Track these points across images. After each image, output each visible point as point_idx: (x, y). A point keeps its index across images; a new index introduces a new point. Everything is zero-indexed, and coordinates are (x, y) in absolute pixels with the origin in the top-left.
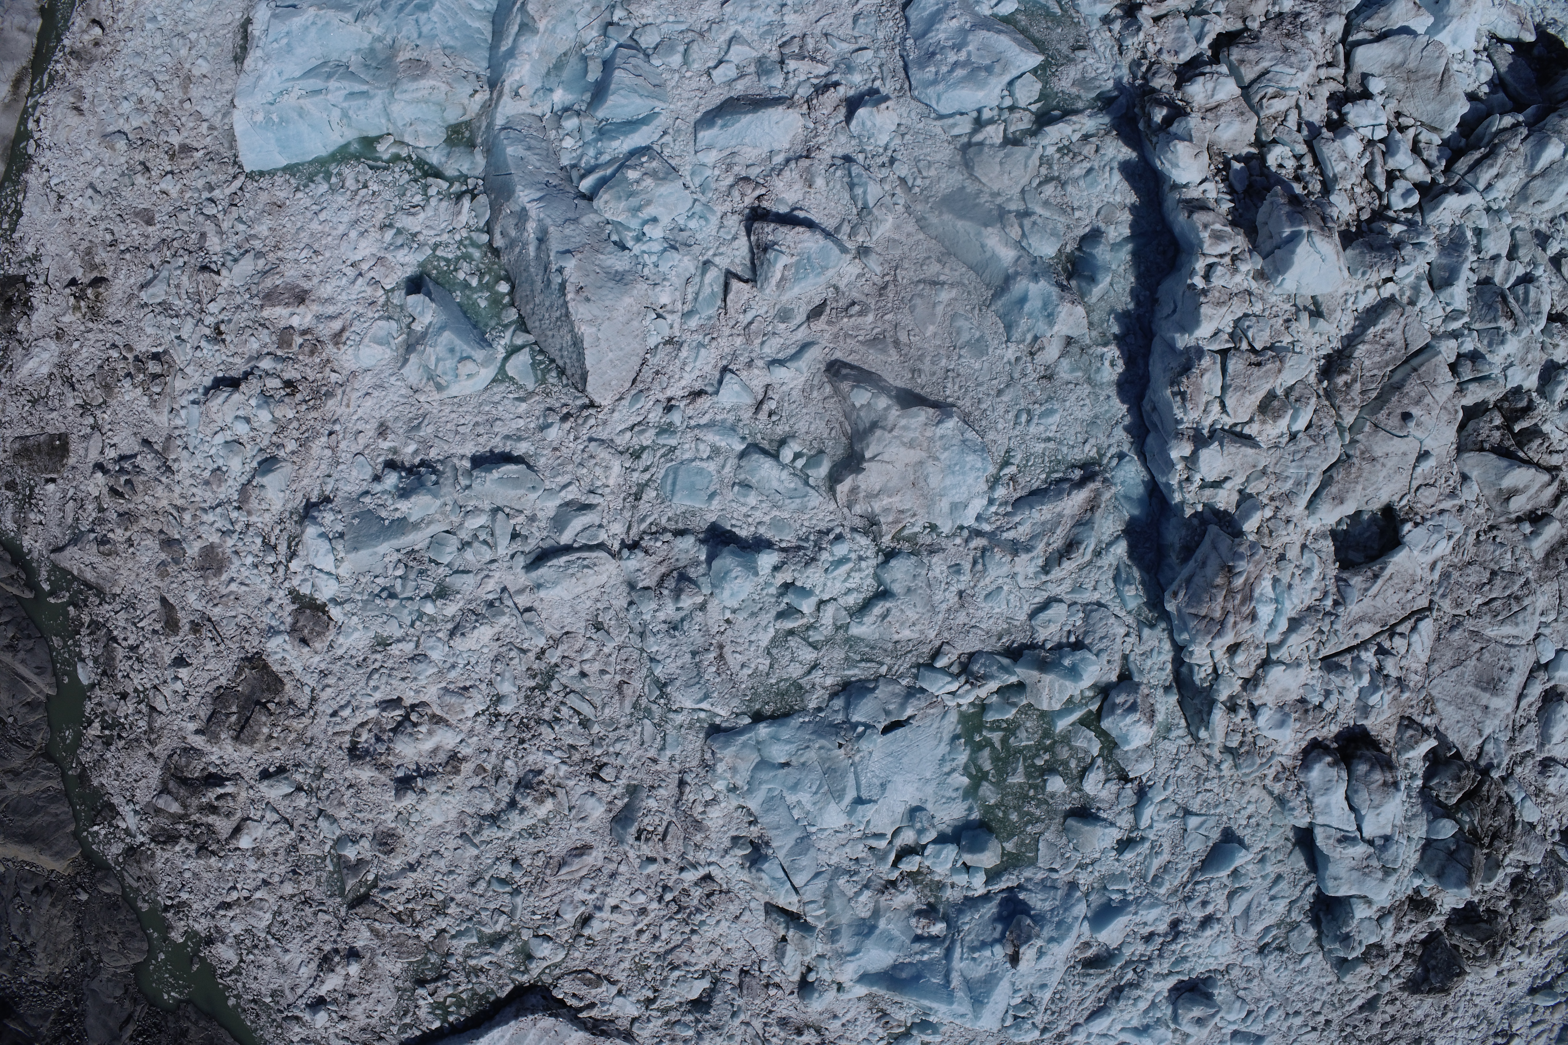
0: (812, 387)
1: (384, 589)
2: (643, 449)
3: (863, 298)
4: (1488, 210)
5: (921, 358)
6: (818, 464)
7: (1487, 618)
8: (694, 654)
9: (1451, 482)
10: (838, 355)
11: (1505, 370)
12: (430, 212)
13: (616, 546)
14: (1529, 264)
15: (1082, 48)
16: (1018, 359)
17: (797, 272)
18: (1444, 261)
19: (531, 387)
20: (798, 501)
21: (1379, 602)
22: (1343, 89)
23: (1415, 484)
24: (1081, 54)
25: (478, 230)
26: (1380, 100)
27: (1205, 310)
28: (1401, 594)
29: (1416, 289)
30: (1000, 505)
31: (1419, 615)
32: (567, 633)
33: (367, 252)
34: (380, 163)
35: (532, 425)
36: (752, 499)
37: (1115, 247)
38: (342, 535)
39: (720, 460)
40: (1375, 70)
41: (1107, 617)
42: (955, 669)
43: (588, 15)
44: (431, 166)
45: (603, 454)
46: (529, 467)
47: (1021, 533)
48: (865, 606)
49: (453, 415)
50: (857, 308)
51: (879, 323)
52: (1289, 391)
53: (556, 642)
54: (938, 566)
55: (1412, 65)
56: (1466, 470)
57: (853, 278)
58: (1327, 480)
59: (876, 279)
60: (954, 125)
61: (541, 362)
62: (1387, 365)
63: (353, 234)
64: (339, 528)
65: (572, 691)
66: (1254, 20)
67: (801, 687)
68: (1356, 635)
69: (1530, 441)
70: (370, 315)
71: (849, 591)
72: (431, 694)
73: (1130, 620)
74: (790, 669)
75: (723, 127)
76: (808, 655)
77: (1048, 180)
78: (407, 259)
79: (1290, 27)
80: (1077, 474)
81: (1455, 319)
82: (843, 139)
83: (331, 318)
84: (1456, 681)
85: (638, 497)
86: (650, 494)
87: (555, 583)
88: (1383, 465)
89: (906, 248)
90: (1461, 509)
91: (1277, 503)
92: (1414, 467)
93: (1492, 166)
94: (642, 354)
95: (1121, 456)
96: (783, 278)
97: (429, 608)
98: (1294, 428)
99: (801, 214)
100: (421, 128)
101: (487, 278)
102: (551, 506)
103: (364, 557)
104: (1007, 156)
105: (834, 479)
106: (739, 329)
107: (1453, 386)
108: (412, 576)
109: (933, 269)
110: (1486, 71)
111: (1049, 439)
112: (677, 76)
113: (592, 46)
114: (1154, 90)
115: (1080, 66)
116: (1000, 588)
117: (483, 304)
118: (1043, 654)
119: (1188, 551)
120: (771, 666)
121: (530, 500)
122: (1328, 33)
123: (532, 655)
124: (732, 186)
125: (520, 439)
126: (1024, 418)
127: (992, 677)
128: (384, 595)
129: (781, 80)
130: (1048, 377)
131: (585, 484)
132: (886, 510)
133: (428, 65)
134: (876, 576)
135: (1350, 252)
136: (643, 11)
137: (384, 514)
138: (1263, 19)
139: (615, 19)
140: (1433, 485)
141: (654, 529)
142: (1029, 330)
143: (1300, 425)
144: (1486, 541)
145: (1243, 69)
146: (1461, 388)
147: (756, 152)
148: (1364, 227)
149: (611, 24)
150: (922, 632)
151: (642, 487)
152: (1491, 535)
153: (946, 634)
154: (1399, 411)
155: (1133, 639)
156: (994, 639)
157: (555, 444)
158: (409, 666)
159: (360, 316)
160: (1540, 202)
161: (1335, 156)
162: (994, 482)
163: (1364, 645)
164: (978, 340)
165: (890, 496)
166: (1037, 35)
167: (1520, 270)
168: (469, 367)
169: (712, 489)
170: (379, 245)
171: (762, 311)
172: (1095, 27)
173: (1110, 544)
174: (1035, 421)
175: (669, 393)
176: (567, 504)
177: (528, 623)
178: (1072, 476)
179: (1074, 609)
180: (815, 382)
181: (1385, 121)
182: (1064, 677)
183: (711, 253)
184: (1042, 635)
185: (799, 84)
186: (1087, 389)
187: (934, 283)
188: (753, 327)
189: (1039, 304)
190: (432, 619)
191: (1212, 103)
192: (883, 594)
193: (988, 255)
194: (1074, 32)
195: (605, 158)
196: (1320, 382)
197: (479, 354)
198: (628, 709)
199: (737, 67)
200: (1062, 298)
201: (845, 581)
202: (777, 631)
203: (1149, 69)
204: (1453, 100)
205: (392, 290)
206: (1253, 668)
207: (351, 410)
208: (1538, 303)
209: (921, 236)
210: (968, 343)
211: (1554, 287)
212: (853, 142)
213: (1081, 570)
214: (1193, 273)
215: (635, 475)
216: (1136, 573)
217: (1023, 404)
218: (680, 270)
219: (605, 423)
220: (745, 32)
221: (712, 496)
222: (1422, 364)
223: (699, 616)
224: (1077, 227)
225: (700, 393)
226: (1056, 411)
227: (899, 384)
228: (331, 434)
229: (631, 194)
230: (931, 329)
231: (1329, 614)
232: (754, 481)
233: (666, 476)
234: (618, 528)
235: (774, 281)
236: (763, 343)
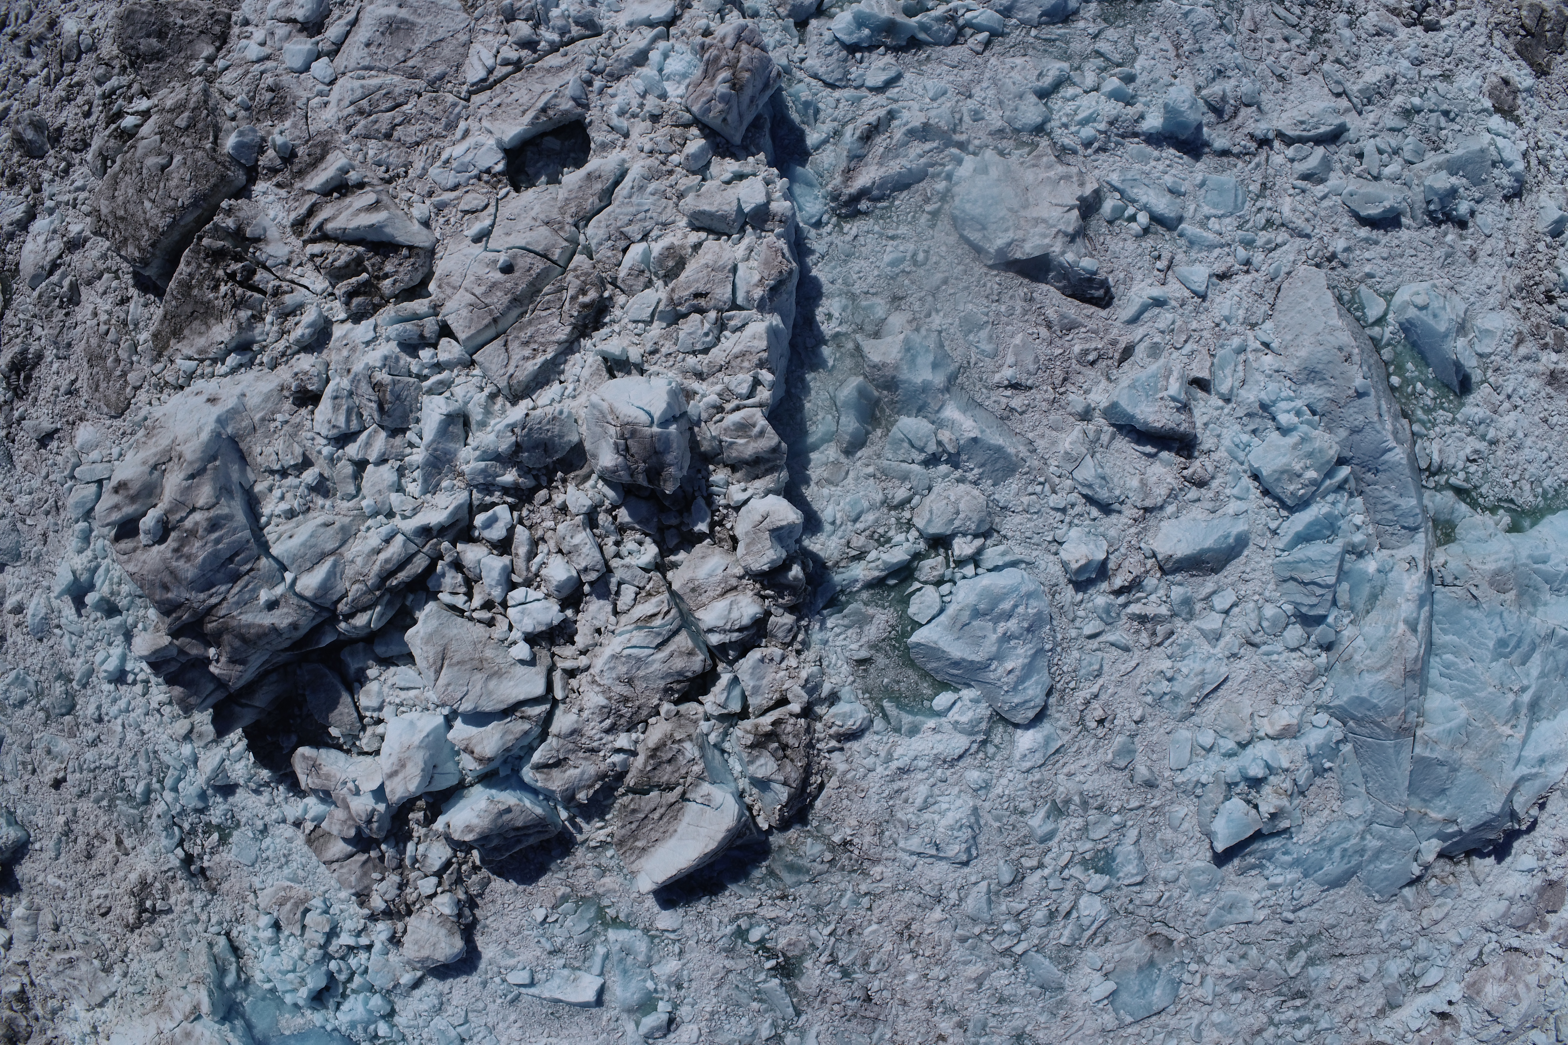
0: (1124, 283)
1: (1453, 120)
2: (1264, 228)
3: (1083, 369)
4: (390, 515)
5: (1025, 312)
6: (1115, 209)
7: (397, 91)
8: (1201, 51)
9: (442, 220)
10: (1103, 313)
11: (375, 339)
12: (1462, 455)
13: (1277, 144)
14: (339, 459)
15: (861, 662)
16: (929, 315)
17: (1156, 384)
18: (452, 446)
19: (1363, 287)
20: (1129, 177)
21: (538, 88)
22: (555, 649)
23: (491, 209)
24: (864, 654)
25: (1421, 436)
26: (516, 635)
27: (764, 344)
28: (509, 100)
29: (488, 412)
30: (939, 174)
31: (482, 86)
32: (1305, 74)
33: (1506, 418)
34: (1506, 505)
35: (1358, 252)
36: (1168, 180)
37: (827, 439)
38: (1494, 164)
39: (1198, 216)
40: (521, 670)
41: (826, 73)
42: (969, 31)
43: (1355, 650)
44: (1464, 501)
45: (1300, 223)
46: (1356, 215)
47: (917, 148)
48: (1057, 86)
49: (1421, 264)
50: (1091, 358)
51: (1067, 344)
52: (649, 284)
53: (1313, 67)
54: (995, 118)
55: (478, 677)
56: (425, 231)
57: (1094, 389)
58: (607, 196)
59: (1073, 389)
60: (1003, 554)
61: (1357, 309)
62: (530, 322)
63: (1520, 434)
64: (1496, 172)
65: (1294, 26)
66: (668, 712)
67: (1105, 20)
68: (566, 55)
69: (347, 265)
70: (1498, 358)
71: (1073, 98)
72: (1403, 33)
73: (799, 74)
74: (1116, 36)
75: (1227, 536)
76: (1102, 46)
77: (901, 505)
78: (1475, 410)
79: (624, 710)
80: (863, 205)
81: (441, 382)
82: (1112, 533)
83: (1527, 358)
84: (437, 27)
85: (1264, 185)
86: (1255, 188)
87: (1325, 110)
88: (535, 219)
89: (1045, 422)
90: (430, 194)
91: (664, 168)
92: (493, 225)
93: (387, 561)
94: (1276, 314)
95: (818, 224)
96: (1167, 378)
97: (1416, 101)
98: (644, 245)
99: (1149, 449)
100: (1482, 533)
101: (1410, 389)
102: (1335, 180)
103: (1474, 145)
104: (951, 521)
105: (1097, 197)
106: (1196, 335)
107: (444, 311)
108: (1432, 129)
109: (1018, 401)
110: (367, 698)
111: (893, 238)
112: (1267, 594)
113: (1346, 621)
114: (790, 609)
115: (864, 640)
116: (933, 100)
117: (1410, 365)
118: (888, 41)
119: (756, 125)
120: (1133, 38)
121: (1352, 185)
122: (575, 710)
123: (1330, 58)
124: (1213, 478)
125: (1366, 240)
126: (921, 256)
127: (938, 19)
128: (1452, 115)
129: (1172, 595)
130: (896, 300)
131: (1309, 200)
132: (1049, 167)
133: (1491, 584)
134: (1051, 110)
135: (575, 438)
136: (1301, 664)
137: (1464, 180)
138: (652, 720)
139: (1324, 655)
140: (466, 212)
141: (1247, 158)
142: (925, 337)
143: (636, 250)
144: (397, 167)
145: (690, 644)
146: (435, 309)
147: (1191, 515)
148: (544, 481)
149: (1328, 647)
150: (1003, 63)
151: (1260, 195)
152: (391, 173)
153: (979, 60)
154: (517, 274)
155: (796, 58)
156: (934, 56)
157: (1337, 235)
158: (1424, 57)
159: (1506, 358)
160: (327, 525)
161: (585, 550)
162: (945, 196)
163: (554, 48)
164: (970, 332)
165: (1049, 178)
166: (910, 672)
167: (352, 450)
168: (1420, 300)
169: (1203, 191)
170: (1498, 425)
171: (1176, 354)
172: (847, 688)
173: (825, 141)
174: (909, 255)
175: (1249, 278)
176: (1322, 181)
177: (1338, 82)
178: (869, 204)
179: (858, 82)
180: (1122, 287)
181: (510, 611)
182: (870, 16)
183: (1226, 411)
184: (889, 58)
185: (1156, 589)
186: (857, 289)
187: (1015, 386)
188: (1184, 337)
189: (920, 360)
190: (1412, 93)
191: (730, 597)
192: (1043, 94)
193: (969, 414)
194: (869, 681)
195: (1330, 498)
196: (611, 298)
197: (1412, 312)
198: (1246, 10)
199: (1212, 608)
200: (896, 367)
201: (1079, 107)
202: (1132, 67)
203: (795, 638)
204: (429, 639)
205: (1483, 382)
206: (686, 16)
207: (1500, 275)
208: (336, 409)
209: (1030, 435)
210: (981, 327)
211: (310, 435)
212: (1102, 529)
213: (853, 118)
214: (773, 386)
215: (1269, 204)
216: (795, 117)
217: (921, 272)
218: (1256, 388)
219: (1299, 252)
220: (1206, 647)
221: (1203, 184)
222: (487, 326)
223: (1201, 81)
224: (870, 457)
225: (1223, 276)
226: (888, 265)
227: (1044, 287)
228: (1512, 255)
229: (1310, 455)
230: (1018, 340)
231: (596, 73)
232: (1169, 196)
233: (1243, 203)
234: (1278, 159)
235: (1175, 374)
236: (1173, 323)
